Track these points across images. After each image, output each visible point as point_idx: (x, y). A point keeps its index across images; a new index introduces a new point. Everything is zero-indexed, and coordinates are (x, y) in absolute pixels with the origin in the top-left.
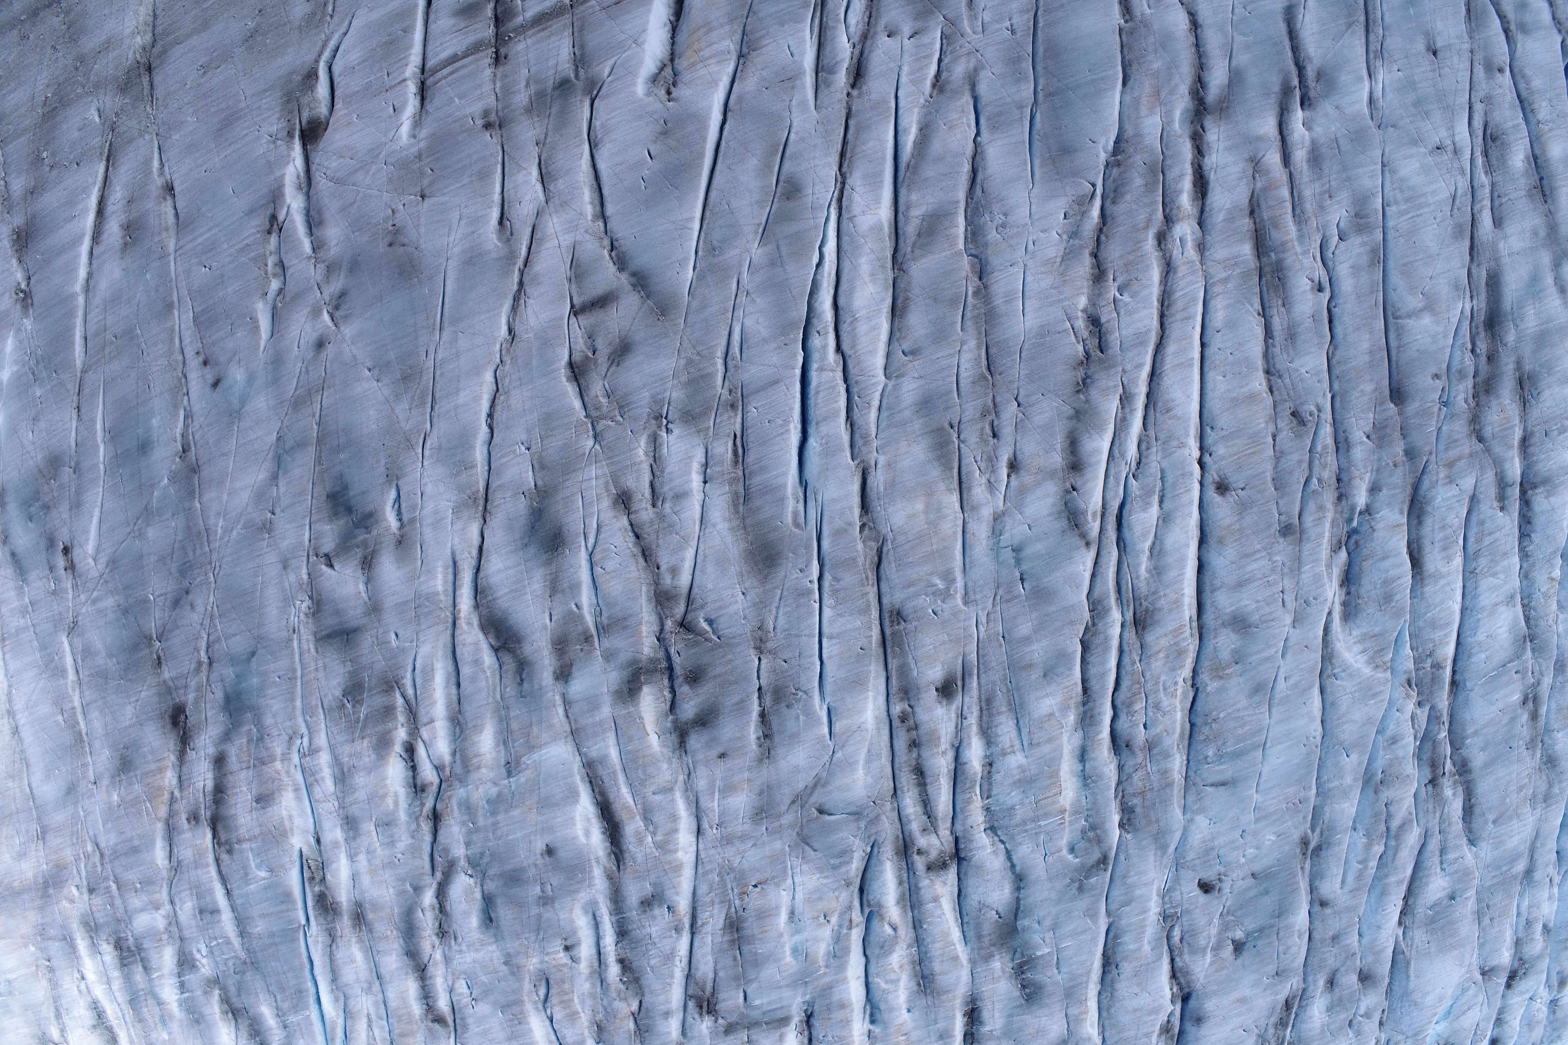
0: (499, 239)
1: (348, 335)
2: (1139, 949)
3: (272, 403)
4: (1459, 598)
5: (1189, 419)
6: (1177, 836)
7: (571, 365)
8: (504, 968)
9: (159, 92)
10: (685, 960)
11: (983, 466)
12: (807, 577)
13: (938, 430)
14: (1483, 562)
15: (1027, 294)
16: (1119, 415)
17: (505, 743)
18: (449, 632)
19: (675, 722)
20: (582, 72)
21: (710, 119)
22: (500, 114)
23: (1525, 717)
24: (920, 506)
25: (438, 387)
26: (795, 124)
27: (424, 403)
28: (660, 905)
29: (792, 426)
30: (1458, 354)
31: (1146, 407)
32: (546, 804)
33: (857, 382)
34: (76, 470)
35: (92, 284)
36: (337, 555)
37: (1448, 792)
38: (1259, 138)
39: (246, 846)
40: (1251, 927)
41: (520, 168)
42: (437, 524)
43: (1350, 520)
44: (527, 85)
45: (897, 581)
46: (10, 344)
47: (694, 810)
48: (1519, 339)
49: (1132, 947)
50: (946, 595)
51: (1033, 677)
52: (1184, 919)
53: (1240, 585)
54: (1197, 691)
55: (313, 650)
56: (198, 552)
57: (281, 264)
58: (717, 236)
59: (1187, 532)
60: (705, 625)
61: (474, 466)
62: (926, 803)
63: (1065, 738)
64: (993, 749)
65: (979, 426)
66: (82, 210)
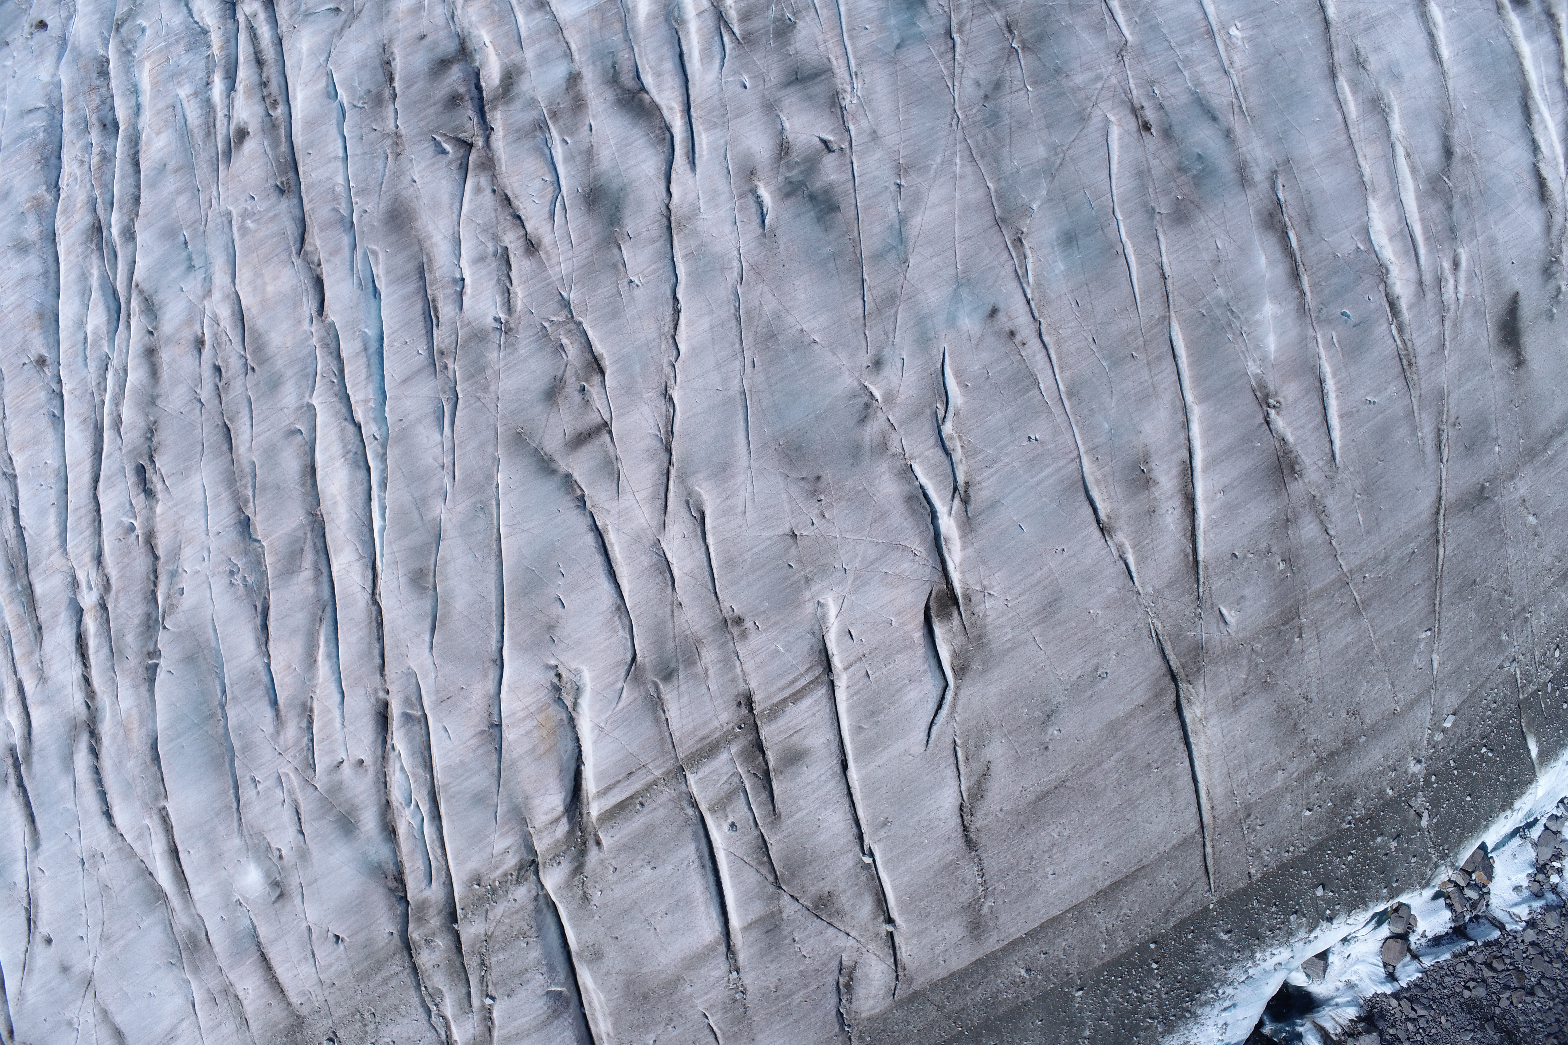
0: (699, 495)
1: (846, 375)
3: (920, 297)
6: (64, 61)
7: (602, 372)
9: (1150, 647)
11: (224, 338)
12: (361, 207)
13: (263, 364)
15: (203, 506)
16: (121, 407)
18: (692, 99)
19: (471, 61)
20: (652, 691)
21: (512, 650)
22: (729, 637)
24: (270, 288)
25: (735, 331)
26: (427, 650)
27: (748, 312)
31: (102, 421)
33: (336, 395)
34: (1151, 211)
35: (1180, 416)
36: (819, 152)
38: (43, 703)
41: (691, 574)
42: (713, 195)
44: (706, 672)
45: (286, 220)
46: (1272, 343)
50: (245, 216)
51: (174, 162)
53: (22, 281)
55: (833, 59)
56: (980, 137)
57: (947, 452)
58: (482, 523)
60: (447, 147)
61: (684, 257)
62: (254, 37)
63: (149, 119)
64: (204, 97)
65: (230, 373)
66: (1213, 500)
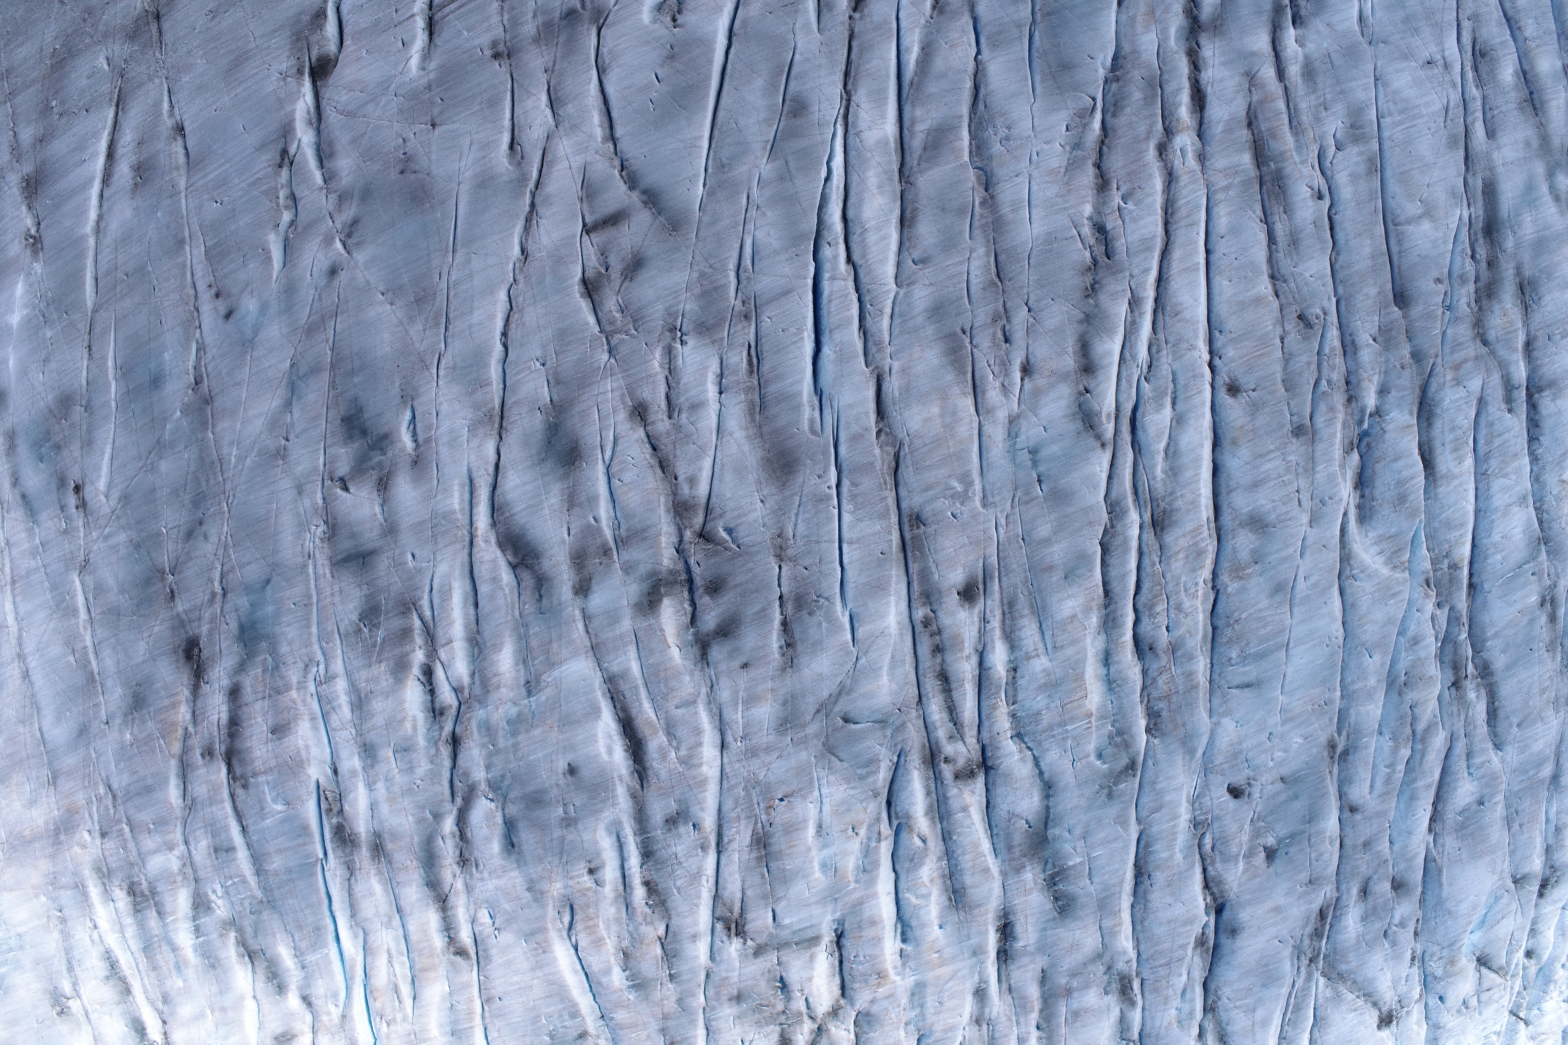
0: (510, 163)
1: (361, 261)
2: (1171, 857)
3: (285, 331)
4: (1472, 500)
5: (1198, 322)
6: (1205, 740)
7: (584, 281)
8: (528, 894)
9: (168, 38)
10: (712, 880)
11: (996, 370)
12: (825, 482)
13: (951, 335)
14: (1494, 463)
15: (1033, 203)
16: (1129, 318)
17: (525, 662)
18: (466, 551)
19: (696, 634)
20: (588, 2)
21: (715, 42)
22: (509, 44)
23: (1544, 619)
24: (935, 410)
25: (452, 307)
26: (799, 46)
27: (437, 324)
28: (686, 823)
29: (805, 334)
30: (1458, 259)
31: (1155, 312)
32: (567, 722)
33: (868, 291)
34: (88, 408)
35: (102, 225)
36: (353, 478)
37: (1472, 695)
38: (1253, 54)
39: (262, 779)
40: (1283, 833)
41: (530, 94)
42: (453, 443)
43: (1361, 422)
44: (535, 16)
45: (915, 485)
46: (20, 289)
47: (718, 723)
48: (1517, 246)
49: (1164, 855)
50: (964, 497)
51: (1054, 579)
52: (1215, 826)
53: (1256, 485)
54: (1217, 593)
55: (328, 575)
56: (212, 482)
57: (293, 197)
58: (725, 153)
59: (1201, 433)
60: (724, 534)
61: (489, 384)
62: (952, 710)
63: (1089, 640)
64: (1017, 653)
65: (991, 331)
66: (92, 154)
